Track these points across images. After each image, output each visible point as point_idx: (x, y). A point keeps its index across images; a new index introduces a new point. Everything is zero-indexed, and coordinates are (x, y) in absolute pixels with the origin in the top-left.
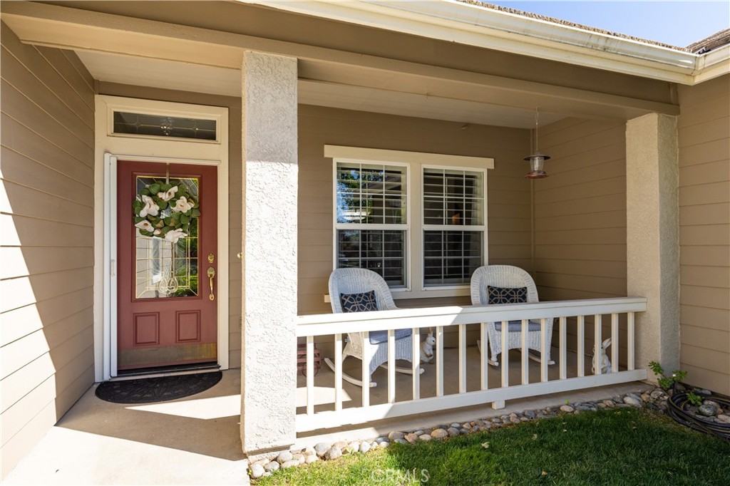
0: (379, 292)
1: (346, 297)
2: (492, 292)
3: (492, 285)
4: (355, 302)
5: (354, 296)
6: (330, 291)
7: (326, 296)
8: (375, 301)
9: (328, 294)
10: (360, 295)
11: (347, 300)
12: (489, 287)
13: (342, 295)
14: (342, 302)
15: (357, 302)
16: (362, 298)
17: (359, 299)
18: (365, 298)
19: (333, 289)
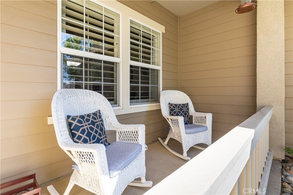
0: (104, 112)
1: (74, 119)
2: (172, 107)
3: (172, 103)
4: (84, 124)
5: (82, 117)
6: (53, 113)
7: (49, 118)
8: (102, 120)
9: (51, 116)
10: (89, 116)
11: (75, 123)
12: (169, 104)
13: (69, 117)
14: (70, 125)
15: (87, 123)
16: (91, 119)
17: (88, 120)
18: (93, 118)
19: (57, 111)
